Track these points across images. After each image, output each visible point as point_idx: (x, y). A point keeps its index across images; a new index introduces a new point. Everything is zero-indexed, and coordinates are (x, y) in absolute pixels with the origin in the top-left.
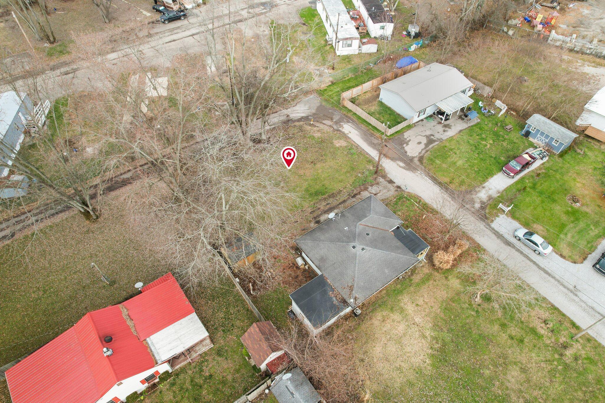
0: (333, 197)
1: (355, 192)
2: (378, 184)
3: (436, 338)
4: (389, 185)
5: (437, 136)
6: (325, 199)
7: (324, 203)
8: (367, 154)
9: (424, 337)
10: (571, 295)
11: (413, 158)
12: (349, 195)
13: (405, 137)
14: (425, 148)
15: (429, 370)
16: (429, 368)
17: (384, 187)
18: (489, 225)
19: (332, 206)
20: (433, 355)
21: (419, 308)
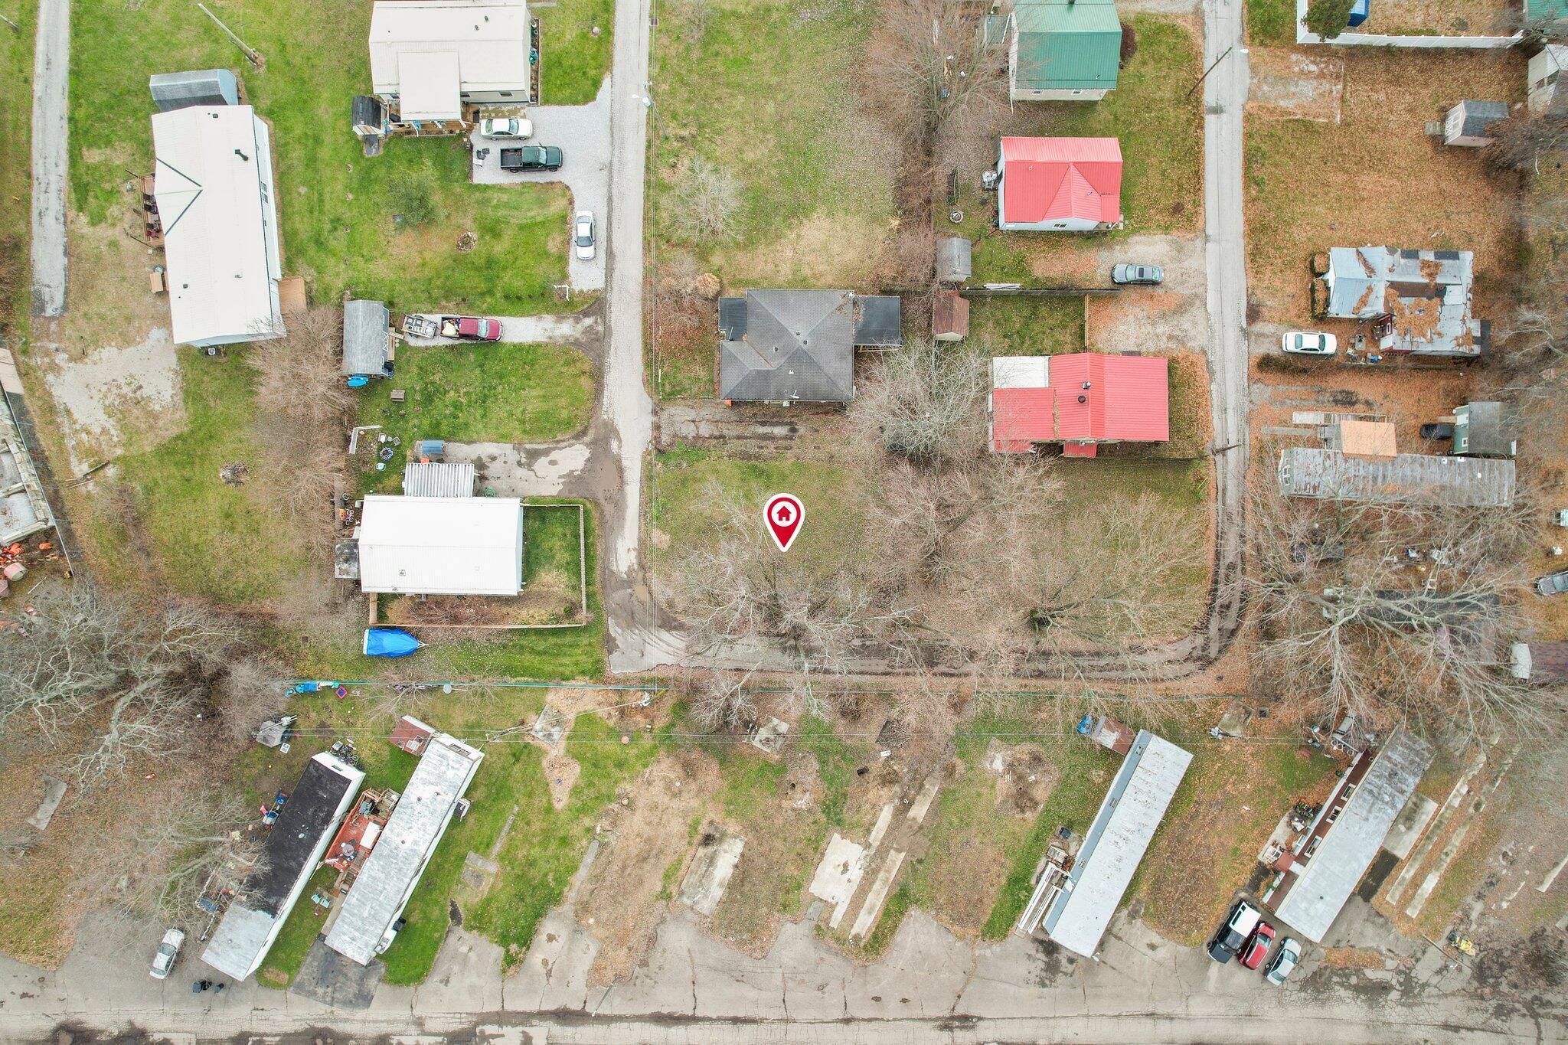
0: (746, 453)
1: (714, 442)
2: (675, 436)
3: (789, 227)
4: (663, 423)
5: (513, 456)
6: (757, 458)
7: (765, 451)
8: (642, 492)
9: (799, 236)
10: (615, 167)
11: (588, 445)
12: (726, 444)
13: (561, 487)
14: (554, 449)
15: (821, 210)
16: (819, 210)
17: (672, 425)
18: (606, 289)
19: (758, 442)
20: (806, 217)
21: (777, 262)
